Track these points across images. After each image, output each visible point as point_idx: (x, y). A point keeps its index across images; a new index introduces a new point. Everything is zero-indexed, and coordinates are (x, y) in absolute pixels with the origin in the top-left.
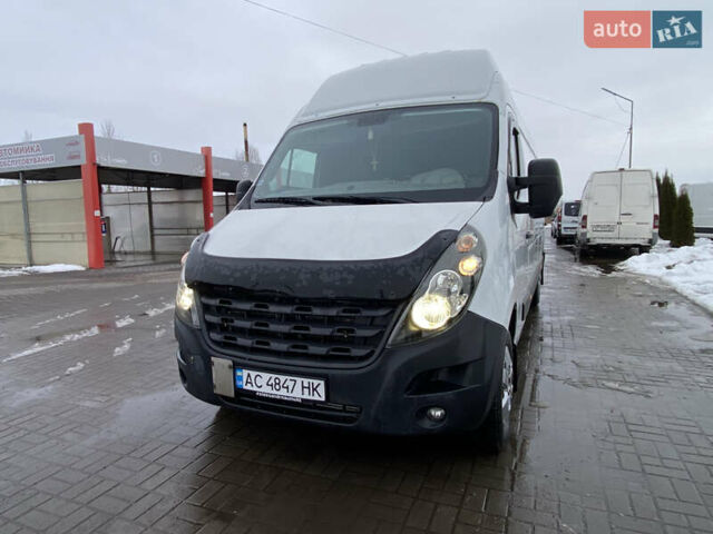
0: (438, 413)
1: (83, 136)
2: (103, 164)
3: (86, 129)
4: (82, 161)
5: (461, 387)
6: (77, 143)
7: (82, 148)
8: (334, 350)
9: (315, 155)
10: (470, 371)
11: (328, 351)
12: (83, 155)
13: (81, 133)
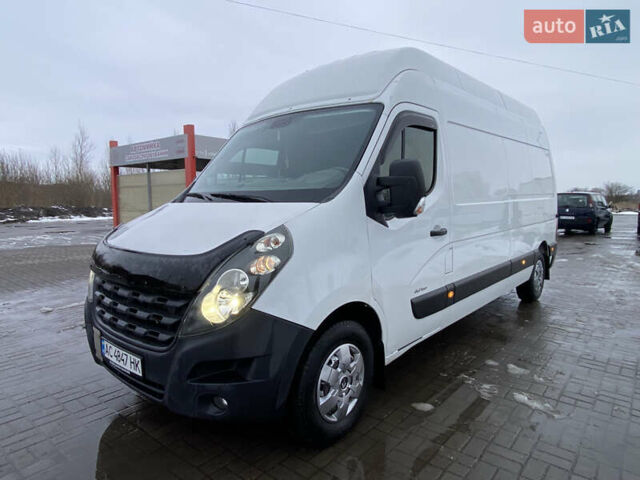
0: (225, 402)
1: (187, 136)
2: (199, 157)
3: (189, 129)
4: (185, 155)
5: (244, 380)
6: (182, 141)
7: (185, 146)
8: (151, 333)
9: (277, 152)
10: (254, 365)
11: (146, 333)
12: (186, 149)
13: (185, 132)
